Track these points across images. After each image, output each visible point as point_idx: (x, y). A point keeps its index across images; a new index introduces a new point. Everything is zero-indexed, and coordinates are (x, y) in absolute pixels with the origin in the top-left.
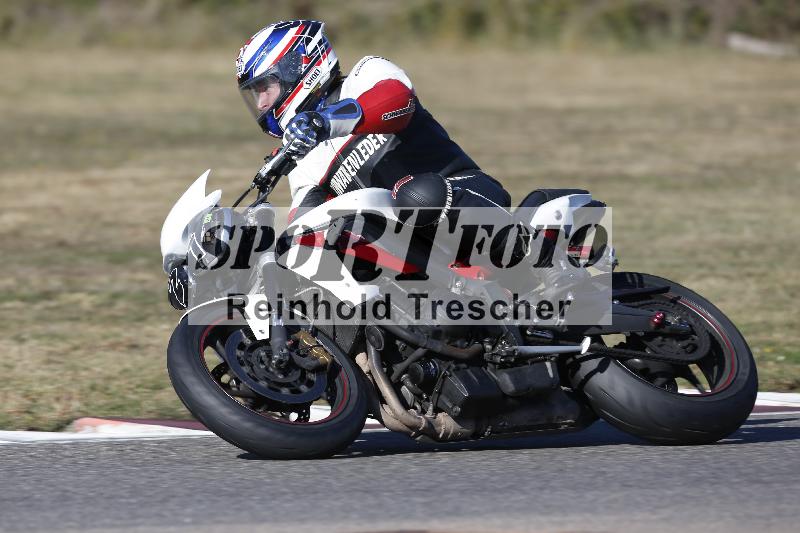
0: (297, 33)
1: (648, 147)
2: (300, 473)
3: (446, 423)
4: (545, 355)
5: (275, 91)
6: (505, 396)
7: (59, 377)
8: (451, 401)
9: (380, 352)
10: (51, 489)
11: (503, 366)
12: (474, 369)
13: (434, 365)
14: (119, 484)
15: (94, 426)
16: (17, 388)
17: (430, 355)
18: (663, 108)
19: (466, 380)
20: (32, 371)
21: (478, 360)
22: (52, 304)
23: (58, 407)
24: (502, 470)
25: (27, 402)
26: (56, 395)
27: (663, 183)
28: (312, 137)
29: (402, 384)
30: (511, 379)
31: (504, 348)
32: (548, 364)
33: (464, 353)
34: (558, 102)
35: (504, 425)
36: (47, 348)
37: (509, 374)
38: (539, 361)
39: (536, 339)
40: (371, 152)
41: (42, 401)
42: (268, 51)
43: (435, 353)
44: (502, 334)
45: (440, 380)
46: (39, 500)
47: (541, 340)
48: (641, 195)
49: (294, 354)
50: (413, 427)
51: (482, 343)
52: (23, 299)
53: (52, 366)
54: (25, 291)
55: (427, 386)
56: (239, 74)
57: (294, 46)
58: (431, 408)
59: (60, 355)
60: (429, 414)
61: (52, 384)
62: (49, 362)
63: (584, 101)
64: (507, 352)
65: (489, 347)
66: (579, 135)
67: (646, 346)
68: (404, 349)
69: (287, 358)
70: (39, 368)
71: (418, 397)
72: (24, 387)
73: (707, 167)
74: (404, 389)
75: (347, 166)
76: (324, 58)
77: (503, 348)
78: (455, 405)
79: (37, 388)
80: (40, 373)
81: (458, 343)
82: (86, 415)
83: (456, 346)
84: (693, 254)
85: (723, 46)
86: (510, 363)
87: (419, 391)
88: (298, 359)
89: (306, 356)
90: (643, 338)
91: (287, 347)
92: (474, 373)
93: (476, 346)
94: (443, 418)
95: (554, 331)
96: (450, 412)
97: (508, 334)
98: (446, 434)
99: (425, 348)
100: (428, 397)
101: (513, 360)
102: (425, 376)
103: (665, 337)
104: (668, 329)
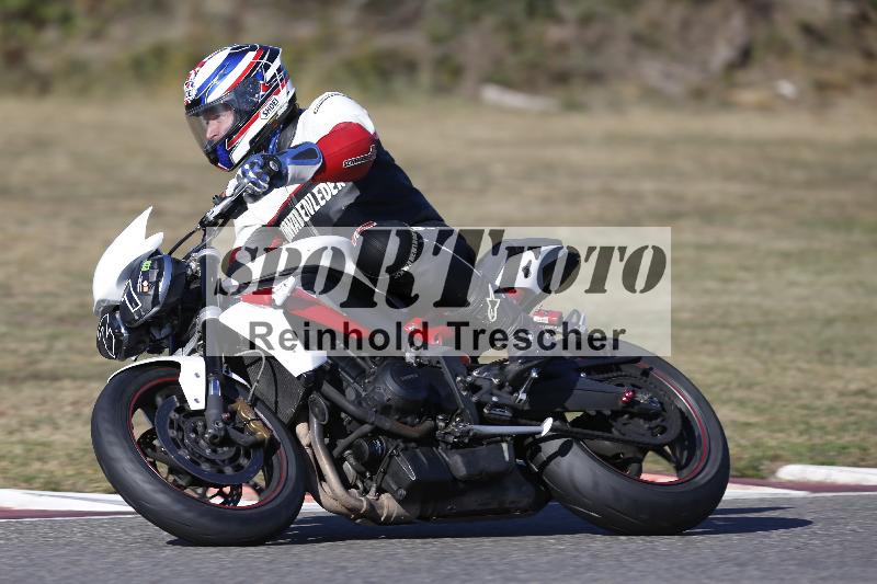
0: (255, 58)
3: (389, 505)
4: (502, 435)
5: (227, 121)
6: (455, 480)
8: (396, 483)
9: (324, 426)
11: (455, 446)
12: (424, 449)
13: (381, 443)
17: (377, 432)
19: (414, 461)
21: (430, 439)
28: (264, 181)
29: (345, 460)
30: (463, 461)
31: (458, 427)
32: (505, 446)
33: (414, 432)
35: (452, 509)
37: (462, 455)
38: (495, 442)
39: (494, 417)
40: (328, 198)
42: (223, 77)
43: (383, 430)
44: (456, 409)
45: (386, 459)
47: (500, 419)
49: (229, 428)
50: (352, 510)
51: (434, 419)
55: (371, 465)
56: (189, 99)
57: (252, 72)
58: (373, 489)
60: (371, 496)
64: (462, 432)
65: (442, 424)
67: (612, 426)
68: (350, 423)
69: (222, 433)
71: (361, 475)
74: (347, 466)
75: (300, 209)
76: (283, 86)
77: (456, 426)
78: (400, 487)
81: (409, 419)
83: (405, 423)
86: (464, 443)
87: (363, 469)
88: (234, 434)
89: (241, 431)
90: (609, 417)
91: (222, 421)
92: (423, 453)
93: (429, 423)
94: (386, 499)
95: (513, 409)
96: (394, 494)
97: (463, 411)
98: (388, 517)
99: (372, 424)
100: (372, 475)
101: (466, 441)
102: (370, 454)
103: (632, 416)
104: (635, 409)
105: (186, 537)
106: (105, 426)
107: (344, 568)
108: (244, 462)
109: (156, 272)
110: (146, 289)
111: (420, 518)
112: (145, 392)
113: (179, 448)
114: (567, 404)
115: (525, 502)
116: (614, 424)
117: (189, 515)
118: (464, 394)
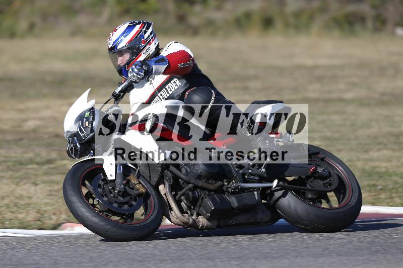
0: (140, 28)
1: (354, 85)
2: (175, 250)
3: (202, 221)
4: (254, 188)
5: (127, 57)
6: (233, 208)
7: (55, 203)
8: (205, 210)
9: (171, 185)
10: (50, 259)
11: (233, 193)
12: (218, 195)
13: (198, 193)
14: (84, 256)
15: (72, 227)
16: (34, 208)
17: (196, 187)
18: (362, 65)
19: (213, 200)
20: (41, 200)
21: (220, 191)
22: (52, 166)
23: (54, 217)
24: (276, 247)
25: (39, 215)
26: (53, 212)
27: (362, 103)
29: (181, 201)
30: (236, 200)
32: (255, 193)
33: (213, 187)
34: (309, 62)
35: (232, 222)
36: (49, 188)
37: (235, 197)
38: (251, 191)
39: (250, 180)
40: (173, 90)
41: (46, 215)
42: (125, 37)
43: (198, 186)
44: (233, 177)
45: (200, 199)
46: (43, 264)
47: (253, 180)
48: (350, 109)
49: (126, 187)
50: (185, 223)
51: (223, 181)
52: (38, 164)
53: (52, 197)
54: (39, 160)
55: (194, 203)
56: (110, 46)
57: (138, 35)
58: (195, 214)
59: (55, 191)
60: (194, 217)
61: (51, 206)
62: (50, 195)
63: (323, 61)
64: (235, 187)
65: (226, 183)
66: (320, 79)
68: (183, 183)
69: (123, 189)
70: (44, 198)
71: (189, 208)
72: (37, 208)
73: (383, 94)
74: (183, 204)
75: (160, 96)
76: (153, 41)
77: (233, 184)
78: (207, 213)
79: (44, 208)
80: (45, 201)
81: (210, 181)
82: (69, 222)
83: (209, 183)
84: (376, 138)
85: (393, 34)
86: (236, 192)
87: (190, 205)
88: (128, 190)
89: (133, 189)
90: (304, 178)
91: (123, 184)
92: (217, 197)
93: (219, 183)
94: (201, 218)
95: (259, 176)
96: (204, 215)
97: (236, 177)
98: (203, 226)
99: (193, 184)
100: (194, 208)
101: (238, 191)
102: (193, 198)
103: (315, 178)
104: (317, 175)
105: (108, 238)
106: (69, 187)
107: (328, 248)
108: (134, 203)
109: (92, 117)
110: (87, 125)
111: (218, 227)
112: (88, 172)
113: (103, 196)
114: (285, 174)
115: (267, 219)
116: (307, 182)
117: (108, 227)
118: (237, 169)
